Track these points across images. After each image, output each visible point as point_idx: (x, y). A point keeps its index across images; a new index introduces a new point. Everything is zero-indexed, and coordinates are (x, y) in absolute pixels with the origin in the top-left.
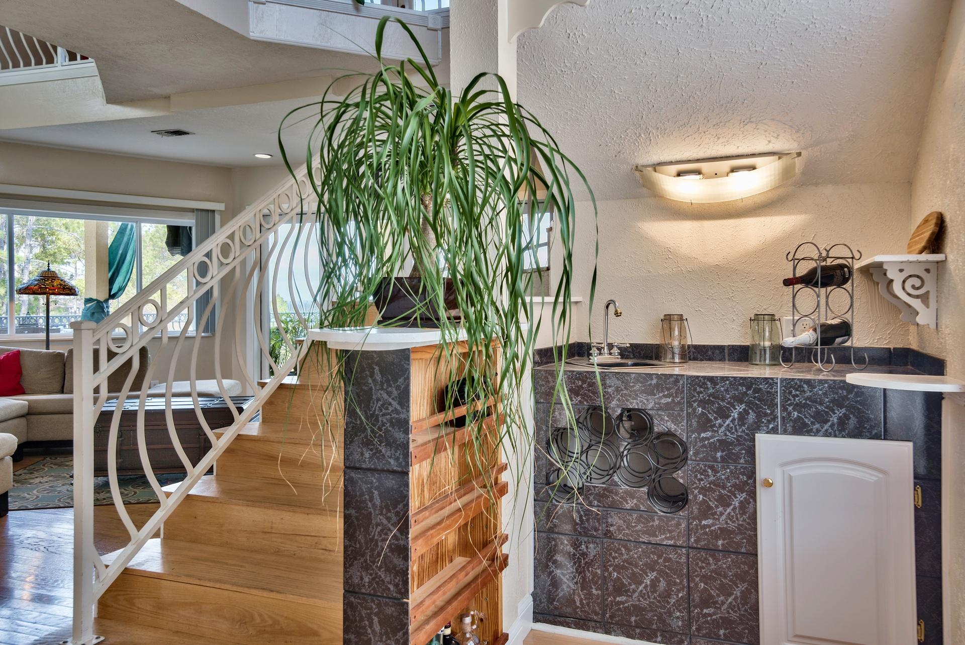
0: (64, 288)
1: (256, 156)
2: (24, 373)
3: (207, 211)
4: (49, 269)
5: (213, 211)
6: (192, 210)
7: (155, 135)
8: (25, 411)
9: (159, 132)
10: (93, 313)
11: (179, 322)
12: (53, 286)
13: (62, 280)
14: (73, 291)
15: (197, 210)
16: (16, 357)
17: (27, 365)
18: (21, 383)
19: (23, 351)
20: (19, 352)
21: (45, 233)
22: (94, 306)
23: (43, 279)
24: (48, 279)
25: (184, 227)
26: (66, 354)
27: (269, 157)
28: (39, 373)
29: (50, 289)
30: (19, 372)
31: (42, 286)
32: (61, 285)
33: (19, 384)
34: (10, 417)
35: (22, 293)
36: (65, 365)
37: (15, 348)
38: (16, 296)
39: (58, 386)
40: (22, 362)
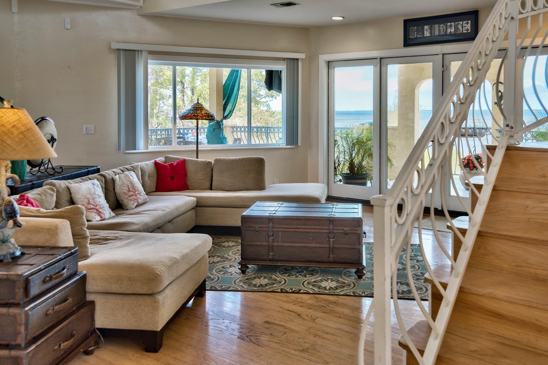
0: (208, 116)
1: (333, 18)
2: (188, 175)
3: (294, 59)
4: (198, 102)
5: (298, 59)
6: (284, 59)
7: (273, 7)
8: (195, 205)
9: (275, 5)
10: (214, 129)
11: (257, 133)
12: (202, 115)
13: (206, 110)
14: (213, 118)
15: (287, 59)
16: (183, 163)
17: (190, 169)
18: (187, 182)
19: (187, 160)
20: (184, 160)
21: (158, 70)
22: (215, 124)
23: (195, 110)
24: (199, 110)
25: (277, 71)
26: (213, 162)
27: (342, 18)
28: (197, 175)
29: (200, 117)
30: (185, 175)
31: (196, 115)
32: (206, 113)
33: (185, 183)
34: (188, 210)
35: (183, 119)
36: (212, 170)
37: (182, 157)
38: (178, 121)
39: (208, 184)
40: (187, 167)
